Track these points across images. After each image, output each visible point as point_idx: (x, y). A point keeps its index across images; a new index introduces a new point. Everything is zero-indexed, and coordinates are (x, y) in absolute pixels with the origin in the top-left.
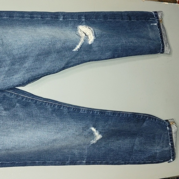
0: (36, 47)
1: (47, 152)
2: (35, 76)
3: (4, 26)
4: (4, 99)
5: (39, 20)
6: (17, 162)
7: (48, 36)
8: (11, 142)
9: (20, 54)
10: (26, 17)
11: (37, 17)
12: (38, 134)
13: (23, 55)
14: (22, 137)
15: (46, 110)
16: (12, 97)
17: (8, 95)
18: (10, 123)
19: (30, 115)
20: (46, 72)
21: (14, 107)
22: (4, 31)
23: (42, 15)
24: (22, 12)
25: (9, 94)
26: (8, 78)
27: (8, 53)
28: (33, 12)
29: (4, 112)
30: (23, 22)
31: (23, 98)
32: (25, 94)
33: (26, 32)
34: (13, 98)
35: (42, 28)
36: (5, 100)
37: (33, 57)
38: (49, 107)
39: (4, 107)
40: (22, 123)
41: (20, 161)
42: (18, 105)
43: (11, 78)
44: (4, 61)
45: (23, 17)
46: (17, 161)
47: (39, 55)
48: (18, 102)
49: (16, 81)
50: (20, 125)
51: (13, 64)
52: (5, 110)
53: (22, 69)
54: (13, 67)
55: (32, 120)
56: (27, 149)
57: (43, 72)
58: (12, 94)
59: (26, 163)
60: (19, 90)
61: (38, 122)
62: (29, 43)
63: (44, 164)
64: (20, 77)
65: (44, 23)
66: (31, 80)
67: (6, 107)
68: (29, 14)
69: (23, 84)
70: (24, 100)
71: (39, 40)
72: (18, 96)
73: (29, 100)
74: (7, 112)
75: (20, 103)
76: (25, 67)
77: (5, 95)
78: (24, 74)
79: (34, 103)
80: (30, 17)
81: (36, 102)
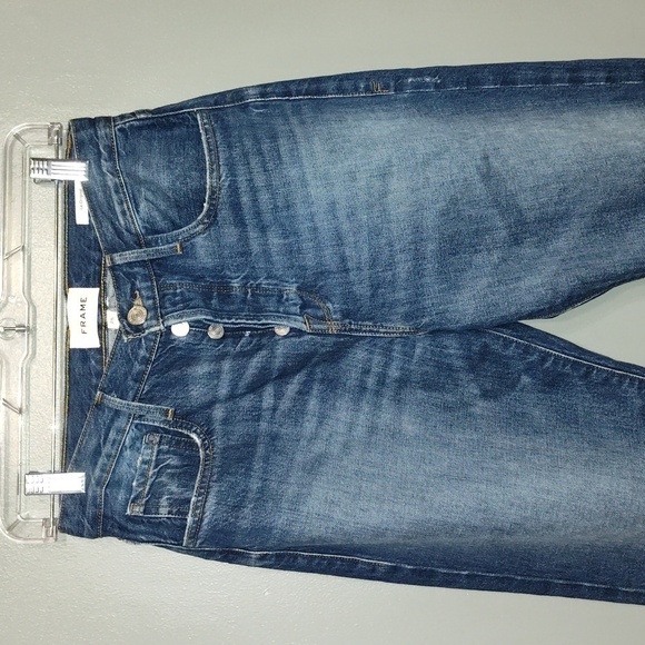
0: (596, 184)
1: (622, 552)
2: (592, 283)
3: (487, 114)
4: (483, 360)
5: (599, 89)
6: (519, 578)
7: (638, 143)
8: (512, 505)
9: (542, 205)
10: (558, 80)
11: (592, 79)
12: (602, 486)
13: (551, 209)
14: (548, 492)
15: (622, 401)
16: (510, 352)
17: (497, 347)
18: (502, 440)
19: (569, 419)
20: (632, 268)
21: (513, 386)
22: (491, 131)
23: (610, 72)
24: (544, 63)
25: (501, 342)
26: (503, 288)
27: (504, 203)
28: (580, 61)
29: (481, 403)
30: (546, 98)
31: (544, 357)
32: (554, 343)
33: (562, 132)
34: (513, 358)
35: (613, 115)
36: (487, 363)
37: (582, 216)
38: (633, 391)
39: (480, 386)
40: (541, 442)
41: (529, 576)
42: (525, 379)
43: (511, 287)
44: (488, 230)
45: (546, 81)
46: (521, 575)
47: (605, 209)
48: (529, 369)
49: (529, 298)
50: (535, 451)
51: (516, 240)
52: (485, 395)
53: (545, 259)
54: (515, 249)
55: (574, 436)
56: (562, 533)
57: (620, 270)
58: (507, 344)
59: (549, 583)
60: (532, 329)
61: (596, 444)
62: (575, 167)
63: (610, 595)
64: (543, 285)
65: (616, 100)
66: (580, 295)
67: (488, 386)
68: (568, 70)
69: (550, 308)
70: (547, 365)
71: (607, 158)
72: (527, 350)
73: (564, 366)
74: (491, 404)
75: (533, 376)
76: (557, 252)
77: (486, 346)
78: (557, 274)
79: (581, 378)
80: (570, 81)
81: (587, 375)
